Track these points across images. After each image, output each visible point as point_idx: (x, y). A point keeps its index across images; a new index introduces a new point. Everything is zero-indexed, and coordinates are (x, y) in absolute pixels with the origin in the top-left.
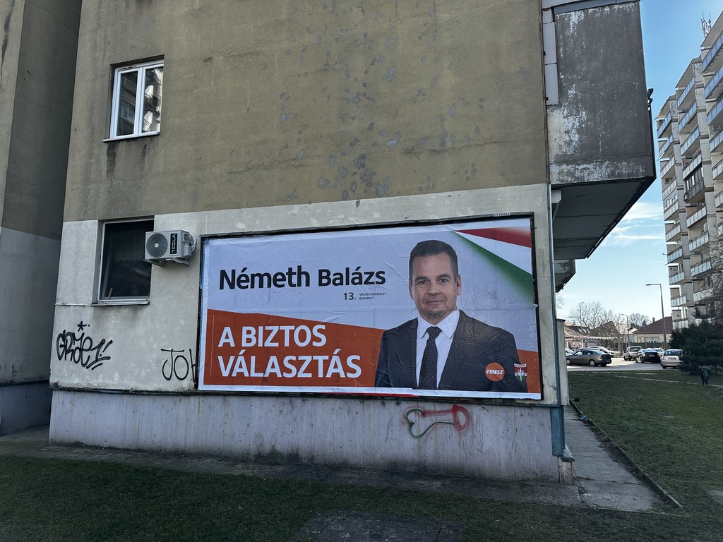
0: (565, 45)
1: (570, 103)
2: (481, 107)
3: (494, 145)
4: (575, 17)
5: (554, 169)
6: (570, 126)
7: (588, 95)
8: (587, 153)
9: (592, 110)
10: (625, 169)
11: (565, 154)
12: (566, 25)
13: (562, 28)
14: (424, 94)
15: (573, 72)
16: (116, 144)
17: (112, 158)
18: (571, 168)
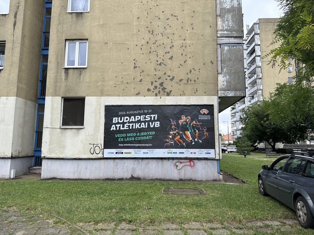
0: (223, 55)
1: (224, 73)
2: (199, 72)
3: (203, 83)
4: (226, 48)
5: (219, 92)
6: (224, 80)
7: (229, 71)
8: (228, 89)
9: (230, 76)
11: (222, 88)
12: (224, 50)
13: (223, 50)
14: (182, 66)
15: (225, 64)
16: (69, 69)
17: (66, 74)
18: (224, 92)
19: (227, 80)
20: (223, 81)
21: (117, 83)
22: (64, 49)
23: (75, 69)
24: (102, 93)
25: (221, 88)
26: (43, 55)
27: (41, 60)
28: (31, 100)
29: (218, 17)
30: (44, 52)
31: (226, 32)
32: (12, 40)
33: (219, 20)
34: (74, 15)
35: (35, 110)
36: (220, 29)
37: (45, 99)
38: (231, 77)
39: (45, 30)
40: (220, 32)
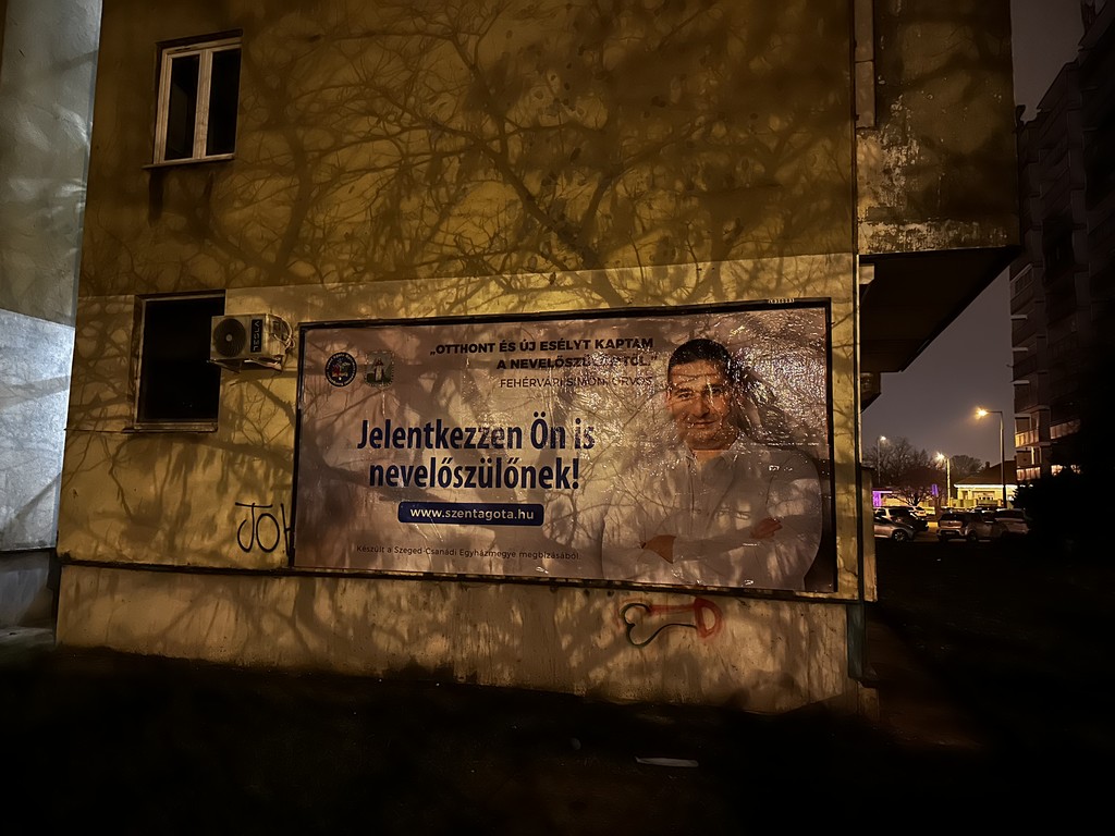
0: (888, 30)
1: (893, 126)
5: (865, 230)
6: (892, 162)
10: (978, 233)
11: (883, 207)
13: (885, 3)
14: (662, 105)
16: (165, 173)
17: (156, 195)
18: (892, 229)
19: (908, 161)
20: (887, 171)
21: (354, 219)
25: (875, 205)
38: (932, 147)
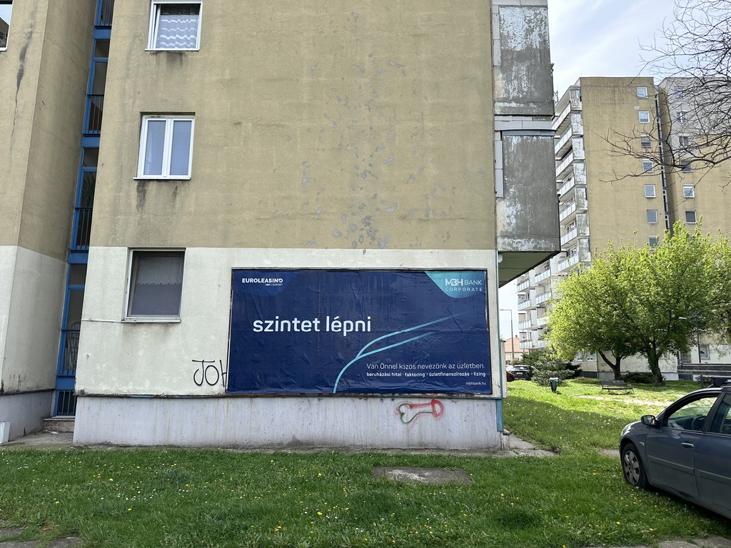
0: (509, 157)
1: (510, 198)
2: (454, 193)
3: (462, 220)
4: (515, 140)
5: (500, 241)
6: (510, 213)
7: (522, 194)
8: (520, 233)
9: (524, 204)
10: (544, 245)
11: (507, 231)
12: (509, 144)
13: (507, 146)
14: (414, 179)
15: (513, 177)
16: (147, 182)
17: (141, 195)
18: (510, 241)
19: (517, 213)
20: (508, 217)
21: (262, 217)
22: (138, 134)
23: (163, 183)
24: (226, 240)
25: (504, 230)
26: (85, 148)
27: (81, 159)
28: (53, 254)
29: (497, 71)
30: (90, 142)
31: (514, 105)
32: (13, 110)
33: (499, 77)
34: (163, 57)
35: (62, 278)
36: (502, 96)
37: (87, 252)
38: (526, 208)
39: (93, 91)
40: (501, 104)
